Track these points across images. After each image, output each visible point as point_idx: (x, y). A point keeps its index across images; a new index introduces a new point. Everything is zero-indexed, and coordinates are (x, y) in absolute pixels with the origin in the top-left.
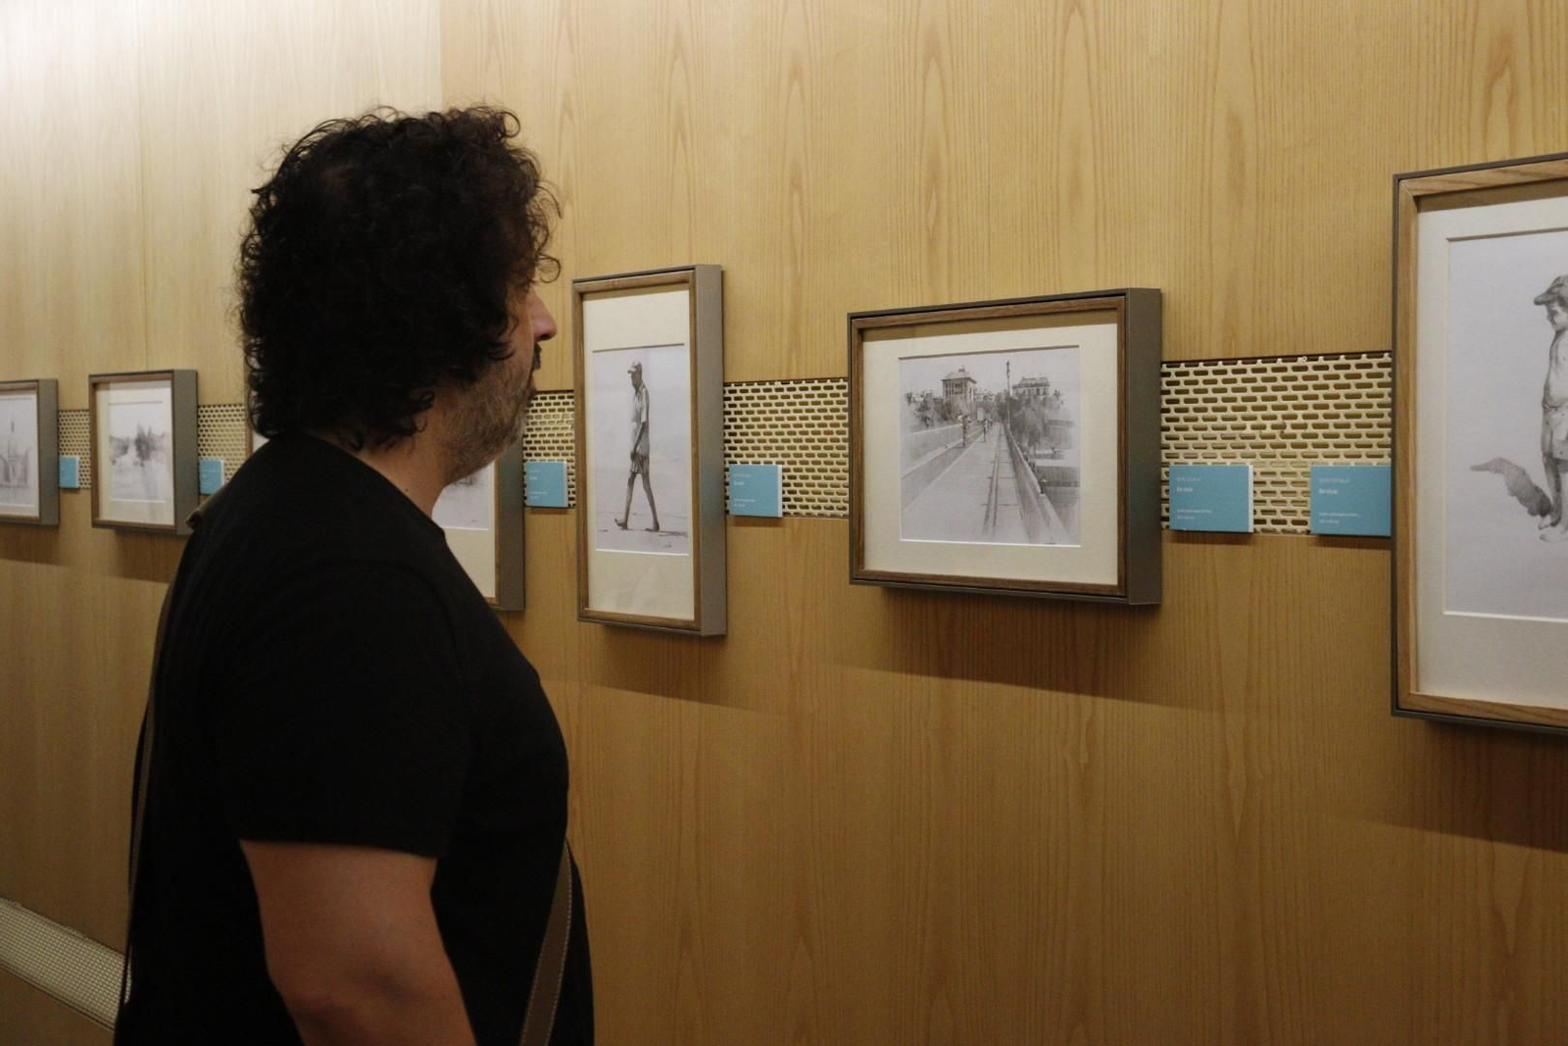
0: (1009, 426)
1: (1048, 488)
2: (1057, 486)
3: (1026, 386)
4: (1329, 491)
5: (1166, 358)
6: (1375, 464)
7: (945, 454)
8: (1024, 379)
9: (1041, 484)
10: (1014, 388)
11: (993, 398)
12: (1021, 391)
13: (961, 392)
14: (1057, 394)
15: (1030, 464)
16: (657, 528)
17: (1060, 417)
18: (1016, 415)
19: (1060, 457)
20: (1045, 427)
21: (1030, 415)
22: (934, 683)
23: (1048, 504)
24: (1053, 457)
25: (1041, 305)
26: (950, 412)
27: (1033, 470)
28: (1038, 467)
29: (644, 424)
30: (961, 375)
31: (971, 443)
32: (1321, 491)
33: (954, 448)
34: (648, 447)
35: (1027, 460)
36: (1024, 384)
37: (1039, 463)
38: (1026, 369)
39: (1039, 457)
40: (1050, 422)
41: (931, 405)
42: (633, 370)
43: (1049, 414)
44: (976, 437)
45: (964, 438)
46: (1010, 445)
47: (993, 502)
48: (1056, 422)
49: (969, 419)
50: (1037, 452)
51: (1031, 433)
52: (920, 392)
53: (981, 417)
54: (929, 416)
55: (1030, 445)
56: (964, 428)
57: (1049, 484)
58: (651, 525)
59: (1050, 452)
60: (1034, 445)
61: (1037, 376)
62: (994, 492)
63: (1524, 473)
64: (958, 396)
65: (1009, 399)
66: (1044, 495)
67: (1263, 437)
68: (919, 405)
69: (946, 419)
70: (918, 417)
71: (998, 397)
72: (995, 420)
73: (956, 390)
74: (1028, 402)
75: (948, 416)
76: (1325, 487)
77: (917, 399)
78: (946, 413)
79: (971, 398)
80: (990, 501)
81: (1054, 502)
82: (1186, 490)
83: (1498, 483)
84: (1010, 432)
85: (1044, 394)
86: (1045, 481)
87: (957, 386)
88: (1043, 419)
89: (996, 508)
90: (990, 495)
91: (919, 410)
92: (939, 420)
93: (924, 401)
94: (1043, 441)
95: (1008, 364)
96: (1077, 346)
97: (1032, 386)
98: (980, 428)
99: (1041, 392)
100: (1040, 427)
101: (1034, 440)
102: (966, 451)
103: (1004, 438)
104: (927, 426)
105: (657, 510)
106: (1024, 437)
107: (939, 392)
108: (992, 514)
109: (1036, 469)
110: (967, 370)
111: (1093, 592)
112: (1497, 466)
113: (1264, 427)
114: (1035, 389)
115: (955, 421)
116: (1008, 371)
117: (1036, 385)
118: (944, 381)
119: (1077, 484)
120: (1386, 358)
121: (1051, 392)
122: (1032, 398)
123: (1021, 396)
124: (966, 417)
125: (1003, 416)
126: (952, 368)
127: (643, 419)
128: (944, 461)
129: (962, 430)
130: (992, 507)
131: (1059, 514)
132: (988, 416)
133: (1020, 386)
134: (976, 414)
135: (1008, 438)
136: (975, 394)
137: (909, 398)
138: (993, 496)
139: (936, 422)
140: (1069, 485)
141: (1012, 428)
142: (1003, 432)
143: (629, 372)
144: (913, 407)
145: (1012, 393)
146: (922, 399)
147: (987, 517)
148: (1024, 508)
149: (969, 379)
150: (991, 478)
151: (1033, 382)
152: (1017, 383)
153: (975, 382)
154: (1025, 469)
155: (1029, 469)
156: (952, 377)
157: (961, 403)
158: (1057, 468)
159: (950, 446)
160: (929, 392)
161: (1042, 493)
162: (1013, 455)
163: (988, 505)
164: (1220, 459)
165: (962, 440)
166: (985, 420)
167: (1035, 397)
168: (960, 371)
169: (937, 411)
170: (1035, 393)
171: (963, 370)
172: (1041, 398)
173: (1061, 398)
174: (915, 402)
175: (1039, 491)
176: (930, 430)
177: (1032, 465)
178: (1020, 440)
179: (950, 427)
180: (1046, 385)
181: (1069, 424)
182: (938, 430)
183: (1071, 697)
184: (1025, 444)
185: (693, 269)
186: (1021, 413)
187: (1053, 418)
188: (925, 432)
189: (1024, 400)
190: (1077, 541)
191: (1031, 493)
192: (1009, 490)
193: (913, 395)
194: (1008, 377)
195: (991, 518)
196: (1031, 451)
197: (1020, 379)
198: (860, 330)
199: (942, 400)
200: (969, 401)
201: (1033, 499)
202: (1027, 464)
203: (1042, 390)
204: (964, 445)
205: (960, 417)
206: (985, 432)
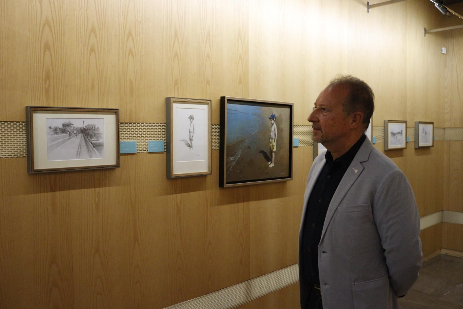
0: (84, 134)
2: (98, 146)
3: (89, 126)
4: (152, 145)
5: (120, 122)
7: (63, 140)
9: (93, 146)
10: (85, 126)
11: (79, 128)
12: (87, 127)
13: (69, 127)
17: (99, 132)
18: (87, 132)
19: (99, 141)
20: (94, 134)
21: (90, 132)
23: (95, 150)
24: (97, 141)
26: (65, 131)
27: (91, 143)
28: (93, 143)
30: (69, 123)
31: (72, 138)
35: (89, 141)
36: (88, 125)
37: (93, 142)
38: (89, 122)
39: (93, 141)
40: (96, 134)
41: (58, 129)
43: (96, 132)
44: (73, 137)
47: (79, 151)
49: (71, 133)
50: (93, 140)
52: (54, 126)
54: (57, 132)
55: (90, 138)
56: (70, 135)
57: (96, 146)
59: (96, 139)
61: (92, 124)
62: (80, 148)
63: (187, 141)
64: (67, 128)
65: (84, 128)
66: (94, 148)
67: (138, 136)
69: (63, 132)
70: (53, 132)
71: (81, 128)
72: (80, 133)
73: (67, 126)
74: (90, 129)
75: (64, 132)
76: (151, 144)
77: (53, 128)
78: (63, 131)
79: (72, 128)
81: (97, 150)
82: (123, 146)
83: (183, 143)
84: (84, 136)
85: (94, 128)
86: (94, 145)
87: (67, 125)
88: (94, 133)
89: (80, 152)
90: (78, 149)
91: (54, 130)
92: (61, 133)
93: (56, 128)
94: (94, 137)
95: (84, 121)
96: (103, 119)
97: (91, 126)
98: (75, 135)
100: (93, 135)
101: (91, 137)
102: (71, 140)
106: (89, 136)
107: (61, 126)
108: (79, 153)
110: (71, 122)
111: (109, 167)
112: (183, 140)
114: (92, 127)
117: (92, 126)
118: (63, 124)
119: (103, 146)
121: (96, 127)
123: (87, 128)
124: (71, 132)
125: (82, 132)
126: (66, 121)
128: (63, 142)
130: (79, 152)
131: (99, 153)
132: (78, 132)
133: (87, 126)
134: (74, 132)
135: (84, 137)
137: (50, 128)
138: (79, 149)
139: (60, 133)
140: (101, 146)
141: (85, 135)
142: (82, 136)
144: (52, 130)
145: (85, 127)
146: (55, 128)
147: (77, 154)
148: (89, 151)
149: (71, 124)
153: (73, 125)
154: (89, 144)
155: (90, 144)
156: (65, 123)
158: (98, 143)
159: (65, 139)
160: (57, 126)
162: (85, 140)
163: (78, 151)
164: (129, 140)
165: (69, 137)
166: (76, 133)
168: (68, 122)
169: (60, 131)
171: (69, 122)
172: (94, 129)
173: (99, 129)
174: (52, 128)
175: (93, 147)
176: (58, 135)
178: (87, 137)
179: (65, 134)
181: (101, 134)
182: (61, 135)
183: (93, 189)
184: (89, 138)
186: (88, 131)
187: (97, 133)
188: (56, 136)
189: (88, 129)
190: (104, 157)
191: (91, 148)
192: (84, 148)
193: (52, 127)
194: (84, 124)
195: (79, 154)
196: (91, 139)
197: (88, 124)
198: (33, 110)
199: (62, 128)
200: (71, 129)
201: (91, 149)
202: (89, 142)
203: (93, 127)
204: (70, 139)
205: (68, 132)
206: (77, 136)
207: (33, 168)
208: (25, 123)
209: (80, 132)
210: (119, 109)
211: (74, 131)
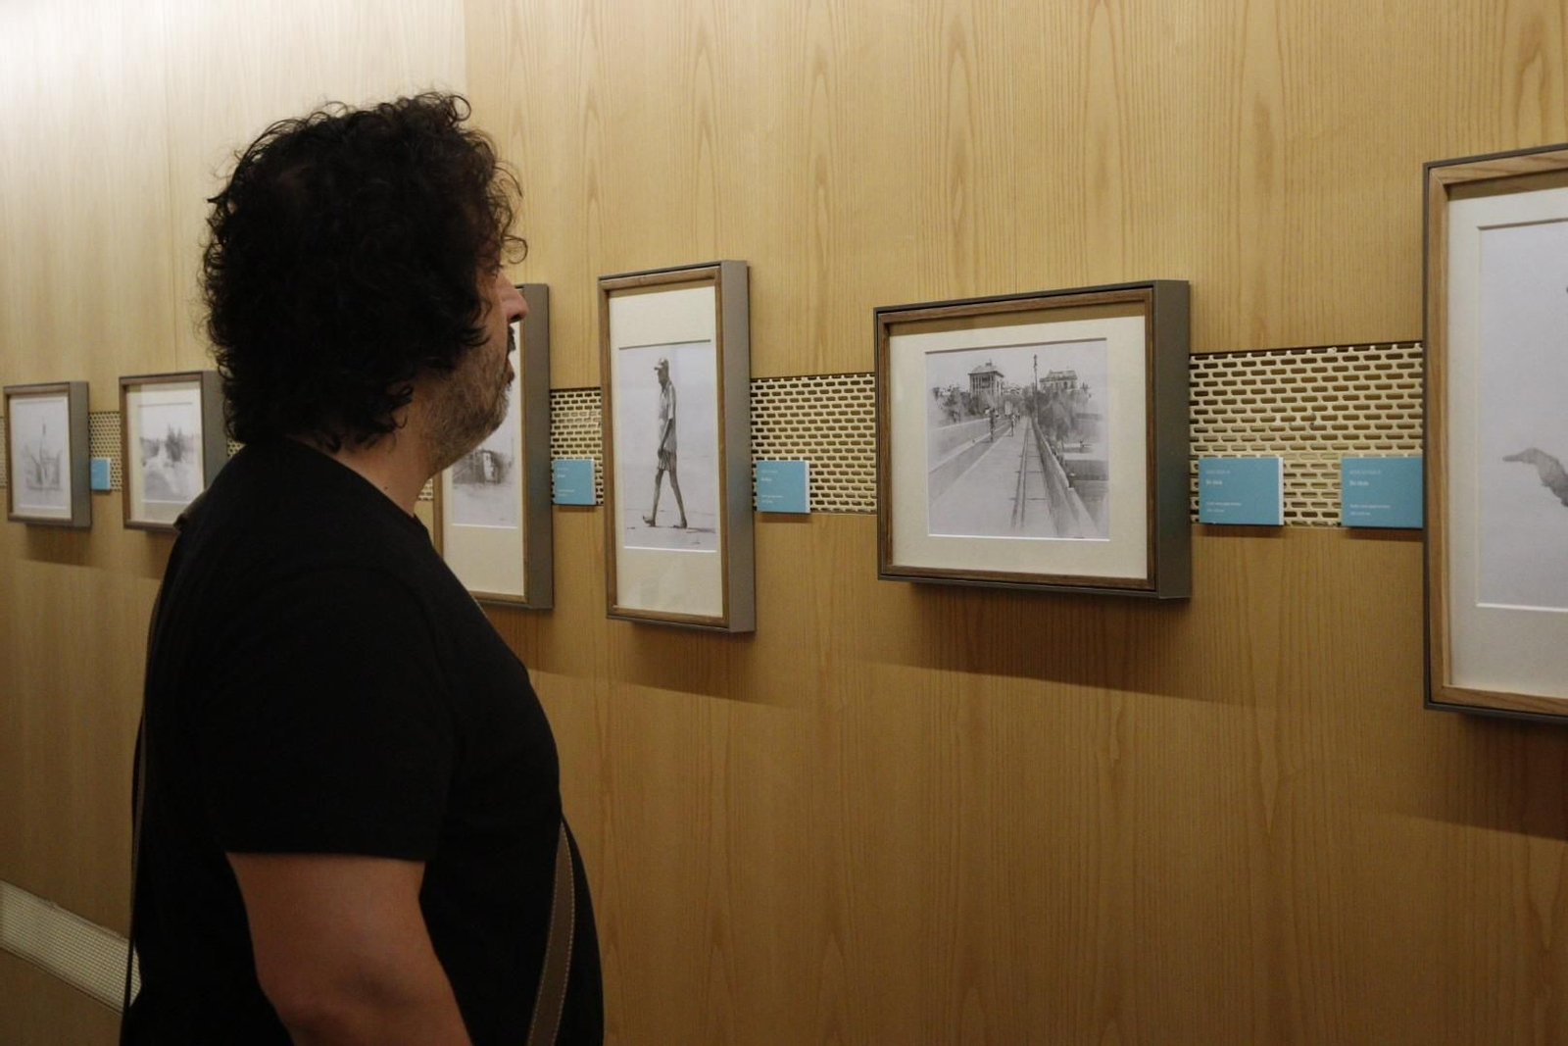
0: (1036, 419)
1: (1076, 482)
2: (1086, 480)
3: (1054, 379)
4: (1361, 483)
5: (1195, 350)
6: (1406, 455)
7: (972, 448)
8: (1051, 373)
9: (1068, 477)
10: (1042, 381)
11: (1021, 392)
12: (1048, 384)
13: (988, 387)
14: (1085, 388)
15: (1058, 458)
16: (684, 525)
17: (1089, 411)
18: (1044, 409)
19: (1088, 451)
20: (1072, 420)
21: (1057, 409)
22: (963, 678)
23: (1076, 498)
24: (1081, 450)
25: (1067, 298)
26: (977, 406)
27: (1061, 464)
28: (1066, 461)
29: (671, 420)
30: (988, 370)
31: (998, 437)
32: (1352, 483)
33: (982, 442)
34: (675, 443)
35: (1055, 454)
36: (1052, 377)
37: (1067, 457)
38: (1054, 362)
39: (1068, 451)
40: (1078, 415)
41: (959, 399)
42: (660, 367)
43: (1077, 408)
44: (1005, 430)
45: (992, 432)
46: (1038, 439)
47: (1021, 497)
48: (1084, 416)
49: (996, 413)
50: (1066, 446)
51: (1059, 427)
52: (948, 387)
53: (1008, 411)
54: (957, 410)
55: (1058, 438)
56: (992, 422)
57: (1078, 477)
58: (678, 522)
59: (1078, 445)
60: (1062, 439)
61: (1064, 370)
62: (1022, 486)
64: (986, 390)
65: (1037, 393)
66: (1072, 489)
67: (1293, 429)
68: (946, 399)
69: (972, 413)
70: (945, 411)
71: (1026, 391)
72: (1023, 414)
73: (983, 384)
74: (1056, 395)
75: (974, 409)
76: (1356, 478)
77: (944, 394)
78: (973, 407)
79: (998, 392)
80: (1018, 494)
81: (1082, 496)
82: (1215, 482)
83: (1531, 475)
84: (1038, 427)
85: (1072, 387)
86: (1073, 475)
87: (984, 380)
88: (1071, 411)
89: (1024, 503)
90: (1018, 490)
91: (947, 404)
92: (966, 414)
93: (952, 396)
94: (1072, 435)
95: (1035, 357)
96: (1104, 339)
97: (1060, 379)
98: (1009, 422)
99: (1069, 385)
100: (1067, 421)
101: (1062, 433)
102: (994, 446)
103: (1032, 432)
104: (955, 420)
105: (685, 507)
106: (1051, 430)
107: (966, 386)
108: (1020, 509)
109: (1064, 463)
110: (993, 364)
111: (1122, 586)
112: (1531, 456)
113: (1293, 419)
114: (1062, 382)
115: (982, 415)
116: (1036, 364)
117: (1064, 378)
118: (971, 375)
119: (1105, 478)
120: (1417, 348)
121: (1078, 385)
122: (1059, 392)
123: (1048, 390)
124: (994, 411)
125: (1030, 409)
126: (977, 362)
127: (670, 416)
128: (972, 455)
129: (989, 424)
130: (1021, 502)
131: (1088, 508)
132: (1016, 410)
133: (1047, 379)
134: (1003, 408)
135: (1036, 431)
136: (1002, 388)
137: (936, 392)
138: (1021, 490)
139: (962, 414)
140: (1097, 478)
141: (1040, 423)
142: (1030, 426)
143: (656, 369)
144: (941, 401)
145: (1039, 387)
146: (949, 393)
147: (1015, 511)
148: (1052, 503)
149: (995, 373)
150: (1019, 472)
151: (1061, 376)
152: (1044, 376)
153: (1002, 376)
154: (1053, 463)
155: (1057, 463)
156: (979, 371)
158: (1085, 461)
159: (977, 441)
160: (955, 386)
161: (1070, 486)
162: (1040, 447)
163: (1016, 499)
164: (1249, 452)
165: (990, 434)
166: (1012, 414)
167: (1062, 391)
168: (987, 365)
169: (965, 405)
170: (1063, 386)
171: (989, 364)
172: (1069, 391)
173: (1089, 391)
174: (941, 395)
175: (1067, 483)
176: (958, 425)
177: (1060, 459)
178: (1047, 433)
180: (1073, 378)
181: (1097, 417)
182: (966, 424)
183: (1101, 692)
184: (1054, 438)
185: (719, 265)
186: (1048, 406)
187: (1081, 412)
188: (952, 427)
189: (1051, 394)
190: (1106, 535)
191: (1059, 487)
192: (1037, 488)
193: (941, 390)
194: (1035, 370)
195: (1019, 513)
196: (1059, 443)
197: (1048, 372)
198: (886, 324)
199: (969, 394)
200: (996, 395)
201: (1062, 493)
202: (1054, 458)
203: (1069, 383)
204: (992, 439)
205: (987, 411)
206: (1013, 426)
207: (892, 563)
209: (1024, 409)
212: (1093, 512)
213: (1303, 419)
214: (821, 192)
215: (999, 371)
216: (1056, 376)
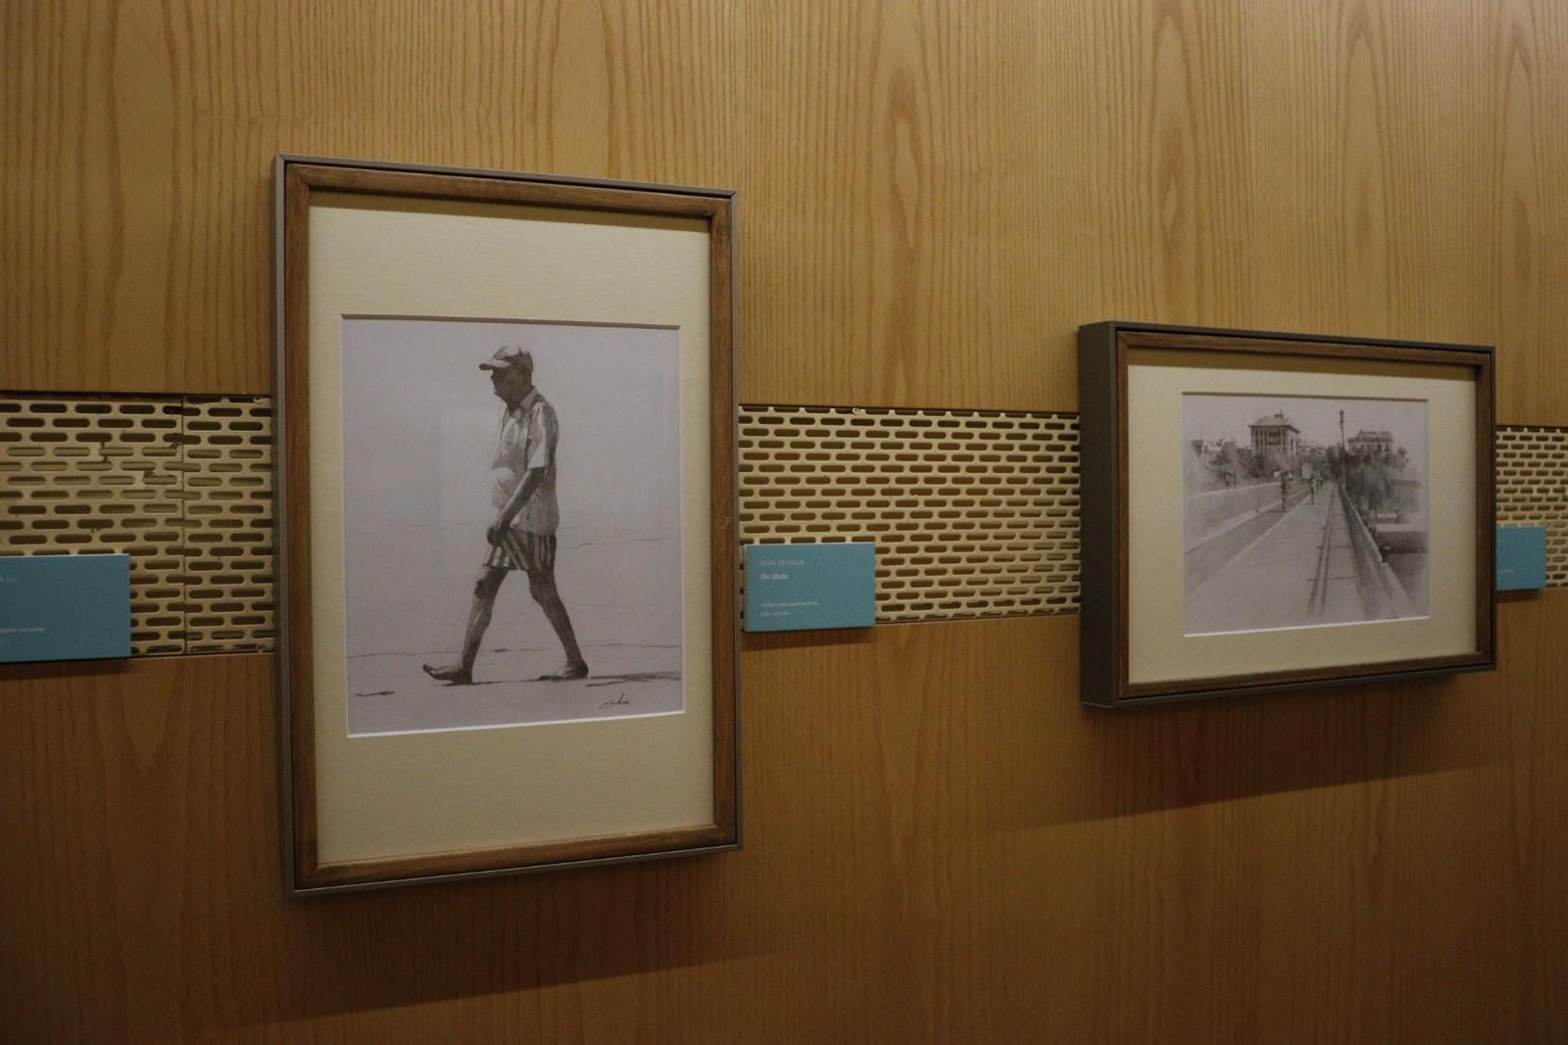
0: (1344, 486)
1: (1393, 557)
2: (1402, 552)
3: (1365, 440)
7: (1256, 518)
8: (1361, 432)
9: (1382, 551)
10: (1351, 441)
11: (1324, 452)
12: (1358, 445)
13: (1279, 443)
14: (1402, 452)
15: (1370, 530)
16: (579, 669)
17: (1405, 476)
18: (1354, 473)
19: (1407, 522)
20: (1387, 487)
21: (1370, 474)
23: (1390, 574)
24: (1397, 521)
25: (1400, 351)
26: (1261, 467)
27: (1373, 536)
28: (1380, 533)
29: (537, 473)
30: (1277, 422)
31: (1293, 505)
33: (1267, 513)
34: (553, 516)
35: (1366, 524)
36: (1362, 436)
37: (1381, 528)
38: (1362, 421)
39: (1381, 521)
40: (1394, 482)
41: (1234, 457)
42: (501, 364)
43: (1393, 473)
44: (1299, 499)
45: (1284, 500)
46: (1346, 508)
47: (1322, 577)
48: (1402, 483)
49: (1290, 476)
50: (1380, 516)
51: (1372, 494)
52: (1216, 440)
53: (1306, 473)
54: (1231, 471)
55: (1370, 508)
56: (1283, 487)
57: (1392, 551)
58: (556, 660)
59: (1393, 515)
60: (1375, 508)
61: (1377, 430)
62: (1324, 562)
64: (1273, 448)
65: (1342, 454)
66: (1386, 564)
68: (1214, 456)
69: (1256, 476)
70: (1212, 471)
71: (1330, 451)
72: (1328, 479)
73: (1271, 440)
74: (1367, 460)
75: (1259, 471)
77: (1210, 448)
78: (1258, 468)
79: (1292, 452)
80: (1318, 575)
81: (1397, 571)
84: (1346, 494)
85: (1387, 450)
86: (1387, 548)
87: (1271, 434)
88: (1385, 478)
89: (1323, 584)
90: (1318, 569)
91: (1215, 463)
92: (1245, 477)
93: (1222, 451)
94: (1386, 504)
95: (1342, 413)
96: (1426, 401)
97: (1372, 440)
98: (1306, 488)
99: (1383, 448)
100: (1382, 487)
101: (1372, 501)
102: (1286, 516)
103: (1338, 501)
104: (1228, 484)
106: (1363, 498)
107: (1245, 441)
108: (1320, 591)
109: (1377, 535)
110: (1286, 416)
114: (1376, 444)
115: (1270, 478)
116: (1342, 421)
117: (1377, 440)
118: (1253, 428)
119: (1423, 550)
121: (1395, 447)
122: (1372, 456)
123: (1360, 452)
124: (1286, 473)
125: (1336, 474)
126: (1266, 412)
127: (538, 460)
128: (1259, 526)
129: (1280, 490)
130: (1321, 583)
131: (1404, 585)
132: (1317, 474)
133: (1357, 439)
134: (1300, 473)
135: (1343, 500)
136: (1298, 447)
137: (1198, 446)
138: (1323, 570)
139: (1237, 478)
140: (1415, 551)
141: (1349, 489)
142: (1336, 493)
143: (483, 367)
144: (1206, 459)
145: (1347, 447)
146: (1219, 449)
147: (1314, 595)
148: (1360, 580)
149: (1289, 427)
150: (1321, 548)
151: (1374, 437)
152: (1354, 435)
153: (1297, 432)
154: (1364, 535)
155: (1369, 535)
156: (1265, 424)
157: (1276, 456)
158: (1402, 533)
159: (1262, 510)
160: (1229, 440)
161: (1384, 561)
162: (1349, 518)
163: (1316, 581)
165: (1280, 502)
166: (1312, 478)
167: (1376, 453)
168: (1276, 416)
169: (1243, 465)
170: (1376, 448)
171: (1281, 416)
172: (1383, 454)
173: (1407, 456)
174: (1206, 451)
175: (1380, 559)
176: (1231, 490)
177: (1373, 532)
178: (1358, 502)
179: (1263, 485)
180: (1388, 439)
181: (1414, 484)
182: (1245, 488)
184: (1365, 507)
185: (729, 197)
186: (1359, 470)
187: (1397, 478)
188: (1222, 492)
189: (1362, 458)
190: (1425, 613)
191: (1370, 562)
192: (1343, 562)
193: (1205, 444)
194: (1342, 428)
195: (1318, 598)
196: (1372, 514)
197: (1358, 431)
198: (1130, 347)
199: (1250, 451)
200: (1290, 454)
201: (1375, 573)
202: (1365, 529)
203: (1383, 444)
204: (1284, 509)
205: (1277, 474)
206: (1313, 493)
207: (1127, 679)
208: (1076, 421)
209: (1328, 472)
210: (1494, 348)
211: (1304, 469)
212: (1409, 588)
213: (1555, 491)
214: (903, 129)
215: (1292, 425)
216: (1368, 436)
